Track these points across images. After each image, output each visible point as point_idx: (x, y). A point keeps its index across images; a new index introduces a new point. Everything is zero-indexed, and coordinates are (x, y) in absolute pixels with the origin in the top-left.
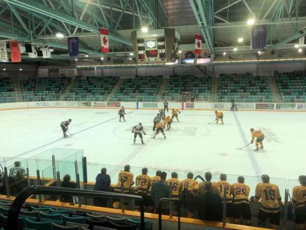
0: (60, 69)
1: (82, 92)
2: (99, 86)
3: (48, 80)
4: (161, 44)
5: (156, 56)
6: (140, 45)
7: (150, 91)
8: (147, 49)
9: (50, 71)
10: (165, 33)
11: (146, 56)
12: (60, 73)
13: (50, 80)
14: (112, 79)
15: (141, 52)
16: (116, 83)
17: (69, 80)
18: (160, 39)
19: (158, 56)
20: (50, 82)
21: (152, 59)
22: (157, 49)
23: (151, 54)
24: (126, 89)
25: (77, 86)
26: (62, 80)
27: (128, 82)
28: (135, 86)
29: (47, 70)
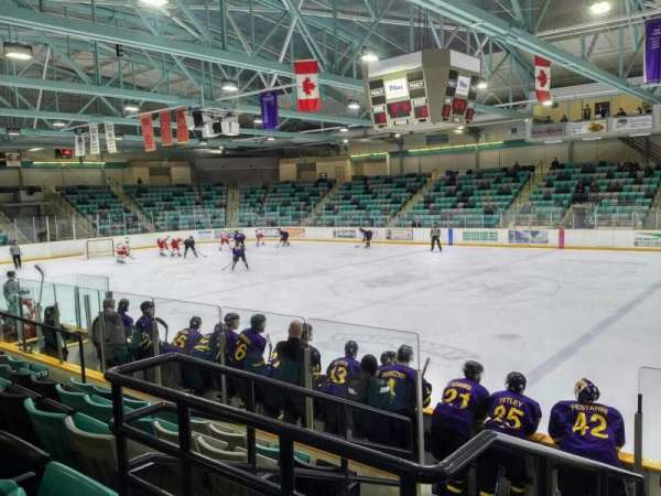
0: (318, 164)
1: (347, 209)
2: (384, 195)
3: (290, 185)
4: (416, 85)
5: (409, 115)
6: (376, 93)
7: (492, 203)
8: (389, 102)
9: (300, 168)
10: (424, 61)
11: (388, 117)
12: (319, 171)
13: (293, 186)
14: (414, 179)
15: (379, 109)
16: (421, 187)
17: (331, 184)
19: (412, 113)
20: (293, 190)
21: (401, 121)
23: (399, 109)
24: (437, 199)
25: (341, 197)
26: (316, 185)
27: (446, 185)
28: (459, 193)
29: (294, 166)
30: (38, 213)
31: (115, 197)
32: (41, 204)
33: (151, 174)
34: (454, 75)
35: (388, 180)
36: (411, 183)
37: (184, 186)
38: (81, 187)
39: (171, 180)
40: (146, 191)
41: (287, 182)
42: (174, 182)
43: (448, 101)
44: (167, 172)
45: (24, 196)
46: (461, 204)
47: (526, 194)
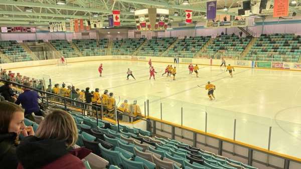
1: (148, 50)
2: (161, 45)
4: (147, 19)
6: (137, 20)
8: (140, 22)
10: (149, 12)
11: (140, 27)
14: (172, 39)
15: (138, 24)
16: (174, 42)
18: (146, 16)
19: (147, 26)
20: (131, 42)
21: (144, 29)
22: (145, 22)
23: (143, 25)
25: (147, 45)
26: (139, 40)
27: (182, 42)
28: (185, 45)
29: (133, 32)
30: (42, 50)
31: (69, 44)
32: (43, 46)
33: (82, 35)
34: (158, 15)
35: (164, 39)
36: (171, 41)
37: (93, 40)
38: (57, 40)
39: (89, 37)
40: (80, 42)
41: (130, 39)
42: (91, 38)
43: (157, 23)
44: (88, 34)
45: (37, 43)
46: (185, 49)
47: (207, 46)
